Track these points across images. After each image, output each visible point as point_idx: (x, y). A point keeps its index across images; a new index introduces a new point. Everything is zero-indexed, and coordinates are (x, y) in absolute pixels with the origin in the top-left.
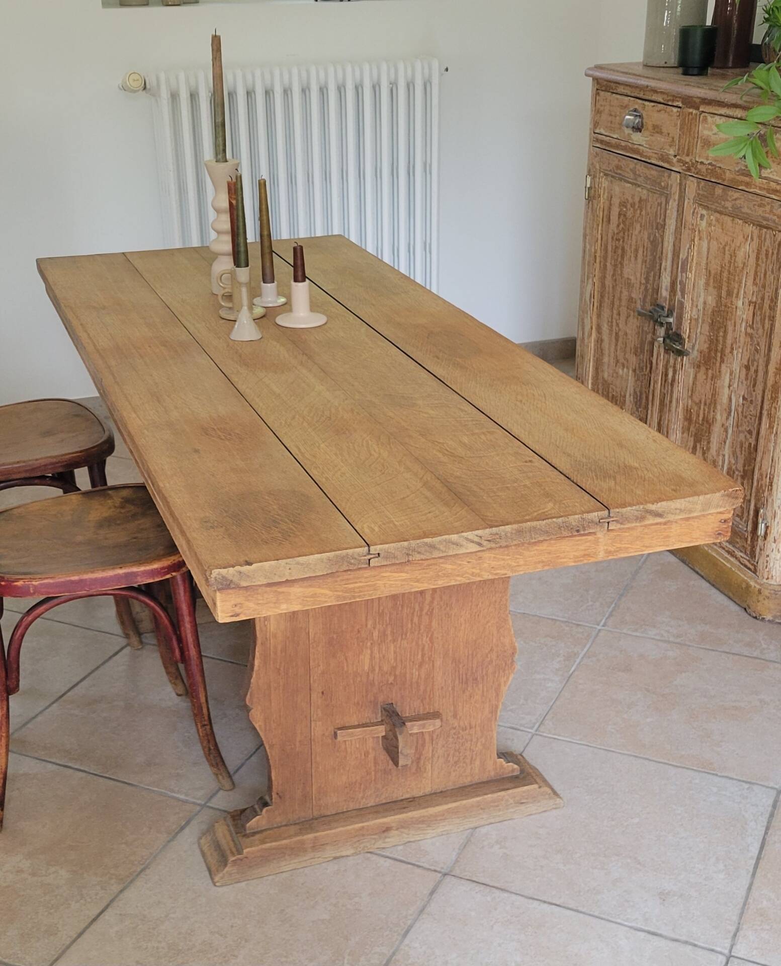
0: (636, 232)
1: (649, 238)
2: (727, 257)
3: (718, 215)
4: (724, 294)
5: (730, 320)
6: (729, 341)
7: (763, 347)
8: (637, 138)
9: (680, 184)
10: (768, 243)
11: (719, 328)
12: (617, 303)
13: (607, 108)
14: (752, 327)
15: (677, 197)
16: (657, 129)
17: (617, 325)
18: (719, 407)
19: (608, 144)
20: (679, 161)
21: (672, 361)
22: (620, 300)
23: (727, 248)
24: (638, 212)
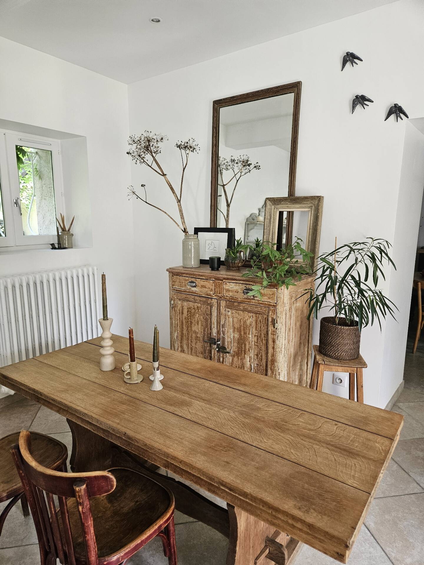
0: (197, 317)
1: (203, 318)
2: (242, 323)
3: (236, 311)
4: (242, 333)
5: (247, 341)
6: (247, 347)
7: (263, 348)
8: (194, 289)
9: (217, 302)
10: (260, 318)
11: (242, 344)
12: (190, 338)
13: (178, 281)
14: (257, 343)
15: (216, 306)
16: (203, 286)
17: (191, 345)
18: (246, 368)
19: (179, 291)
20: (215, 296)
21: (221, 355)
22: (192, 337)
23: (242, 320)
24: (197, 310)
